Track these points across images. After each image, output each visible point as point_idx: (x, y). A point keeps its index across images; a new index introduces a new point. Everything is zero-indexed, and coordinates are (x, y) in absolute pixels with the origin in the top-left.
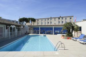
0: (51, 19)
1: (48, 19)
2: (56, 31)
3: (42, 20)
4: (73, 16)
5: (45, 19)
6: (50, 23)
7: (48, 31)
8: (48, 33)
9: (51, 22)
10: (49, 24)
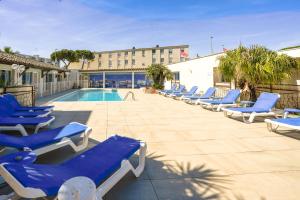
0: (134, 53)
1: (126, 53)
2: (139, 82)
3: (110, 56)
4: (187, 46)
5: (119, 53)
6: (130, 62)
7: (122, 82)
8: (121, 87)
9: (133, 61)
10: (129, 66)
